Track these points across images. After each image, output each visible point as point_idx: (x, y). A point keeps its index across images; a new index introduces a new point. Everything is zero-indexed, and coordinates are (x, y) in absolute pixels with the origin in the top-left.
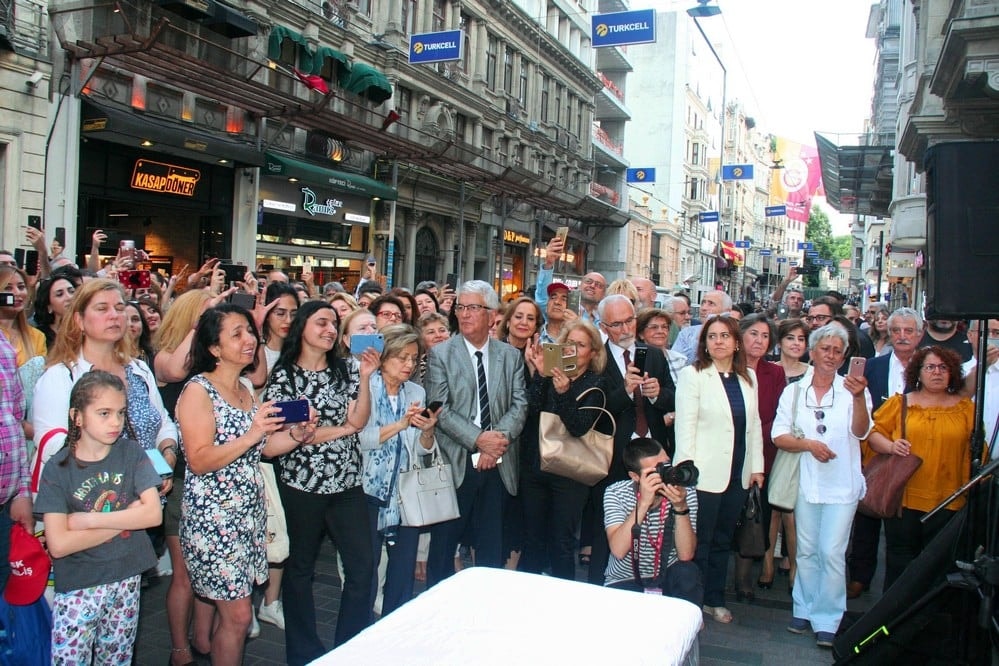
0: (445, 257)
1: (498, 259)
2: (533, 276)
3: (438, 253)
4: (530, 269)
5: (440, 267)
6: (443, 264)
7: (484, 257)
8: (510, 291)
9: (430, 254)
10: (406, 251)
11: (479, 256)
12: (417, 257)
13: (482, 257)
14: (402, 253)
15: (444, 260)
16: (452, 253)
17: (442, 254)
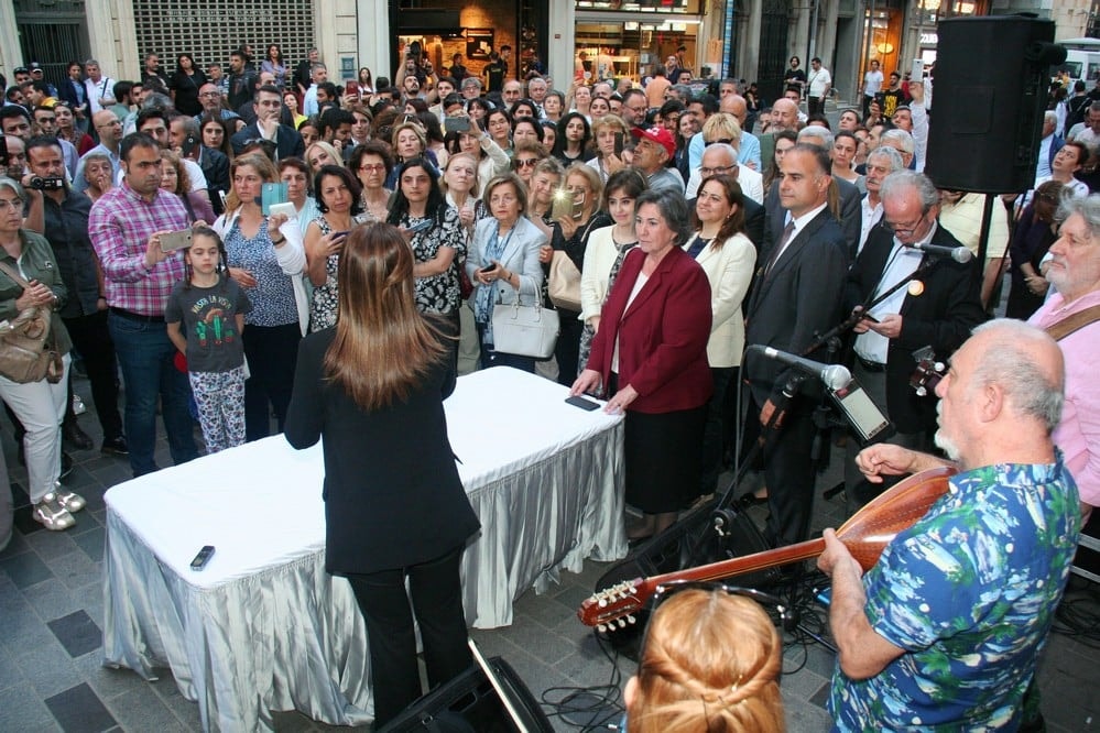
0: (799, 15)
1: (868, 15)
2: (913, 33)
3: (791, 11)
4: (909, 24)
5: (793, 26)
6: (797, 24)
7: (850, 13)
8: (883, 51)
9: (782, 12)
10: (751, 9)
11: (844, 12)
12: (764, 16)
13: (847, 13)
14: (746, 13)
15: (798, 19)
16: (808, 11)
17: (796, 12)
